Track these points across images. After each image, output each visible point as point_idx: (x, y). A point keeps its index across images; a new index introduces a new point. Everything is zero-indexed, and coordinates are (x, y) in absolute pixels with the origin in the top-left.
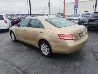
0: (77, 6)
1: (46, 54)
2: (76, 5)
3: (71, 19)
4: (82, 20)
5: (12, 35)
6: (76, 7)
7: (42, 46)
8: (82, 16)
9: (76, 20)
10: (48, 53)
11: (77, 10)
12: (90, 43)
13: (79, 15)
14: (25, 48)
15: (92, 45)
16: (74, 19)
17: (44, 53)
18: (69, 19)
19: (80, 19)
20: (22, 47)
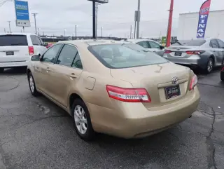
0: (206, 19)
1: (83, 132)
2: (202, 17)
3: (181, 50)
4: (212, 53)
6: (203, 21)
7: (76, 112)
9: (194, 53)
10: (86, 128)
12: (214, 115)
13: (205, 42)
15: (217, 120)
17: (78, 127)
18: (175, 50)
19: (204, 52)
20: (43, 109)
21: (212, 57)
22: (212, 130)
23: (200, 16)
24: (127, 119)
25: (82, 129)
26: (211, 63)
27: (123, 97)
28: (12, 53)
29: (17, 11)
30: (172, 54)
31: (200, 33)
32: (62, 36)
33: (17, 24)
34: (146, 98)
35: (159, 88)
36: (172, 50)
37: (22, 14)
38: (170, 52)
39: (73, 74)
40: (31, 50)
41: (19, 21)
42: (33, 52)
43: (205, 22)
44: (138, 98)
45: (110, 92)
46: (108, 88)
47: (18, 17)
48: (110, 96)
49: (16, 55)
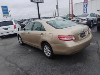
2: (85, 4)
3: (79, 19)
4: (92, 19)
5: (20, 39)
6: (85, 6)
8: (91, 16)
9: (84, 20)
11: (86, 9)
13: (88, 15)
14: (30, 50)
16: (82, 20)
18: (76, 20)
19: (88, 19)
21: (92, 21)
23: (84, 4)
26: (92, 23)
28: (7, 29)
29: (3, 10)
31: (85, 11)
33: (4, 16)
36: (75, 20)
37: (5, 12)
38: (74, 20)
40: (15, 27)
41: (4, 15)
43: (87, 6)
49: (9, 30)
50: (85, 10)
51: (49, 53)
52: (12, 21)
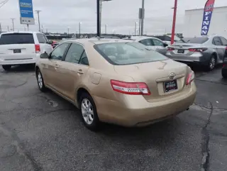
1: (89, 123)
2: (207, 14)
3: (184, 48)
4: (214, 51)
5: (39, 76)
6: (207, 18)
7: (83, 104)
8: (214, 43)
9: (196, 50)
10: (92, 119)
11: (208, 26)
12: (212, 109)
13: (207, 39)
15: (214, 113)
16: (190, 49)
17: (85, 119)
18: (179, 48)
19: (206, 49)
20: (52, 104)
21: (214, 55)
22: (209, 122)
23: (204, 13)
24: (129, 109)
25: (89, 120)
26: (213, 60)
27: (126, 90)
28: (19, 51)
29: (21, 8)
30: (175, 52)
31: (204, 30)
32: (65, 34)
33: (22, 22)
34: (145, 91)
35: (157, 83)
36: (174, 47)
37: (26, 12)
38: (173, 49)
39: (81, 70)
40: (38, 48)
41: (23, 19)
42: (39, 50)
44: (139, 91)
45: (114, 86)
46: (113, 82)
47: (23, 15)
48: (114, 89)
49: (23, 53)
50: (206, 28)
51: (90, 116)
52: (32, 34)
